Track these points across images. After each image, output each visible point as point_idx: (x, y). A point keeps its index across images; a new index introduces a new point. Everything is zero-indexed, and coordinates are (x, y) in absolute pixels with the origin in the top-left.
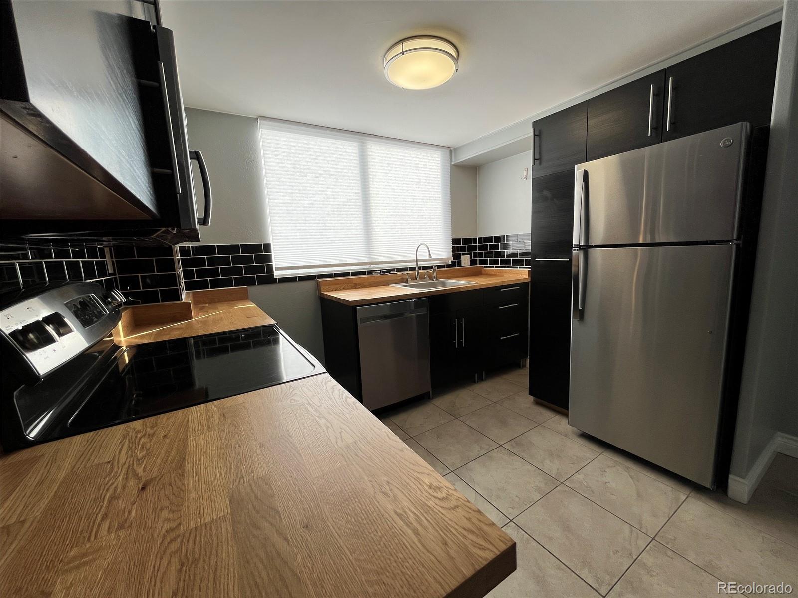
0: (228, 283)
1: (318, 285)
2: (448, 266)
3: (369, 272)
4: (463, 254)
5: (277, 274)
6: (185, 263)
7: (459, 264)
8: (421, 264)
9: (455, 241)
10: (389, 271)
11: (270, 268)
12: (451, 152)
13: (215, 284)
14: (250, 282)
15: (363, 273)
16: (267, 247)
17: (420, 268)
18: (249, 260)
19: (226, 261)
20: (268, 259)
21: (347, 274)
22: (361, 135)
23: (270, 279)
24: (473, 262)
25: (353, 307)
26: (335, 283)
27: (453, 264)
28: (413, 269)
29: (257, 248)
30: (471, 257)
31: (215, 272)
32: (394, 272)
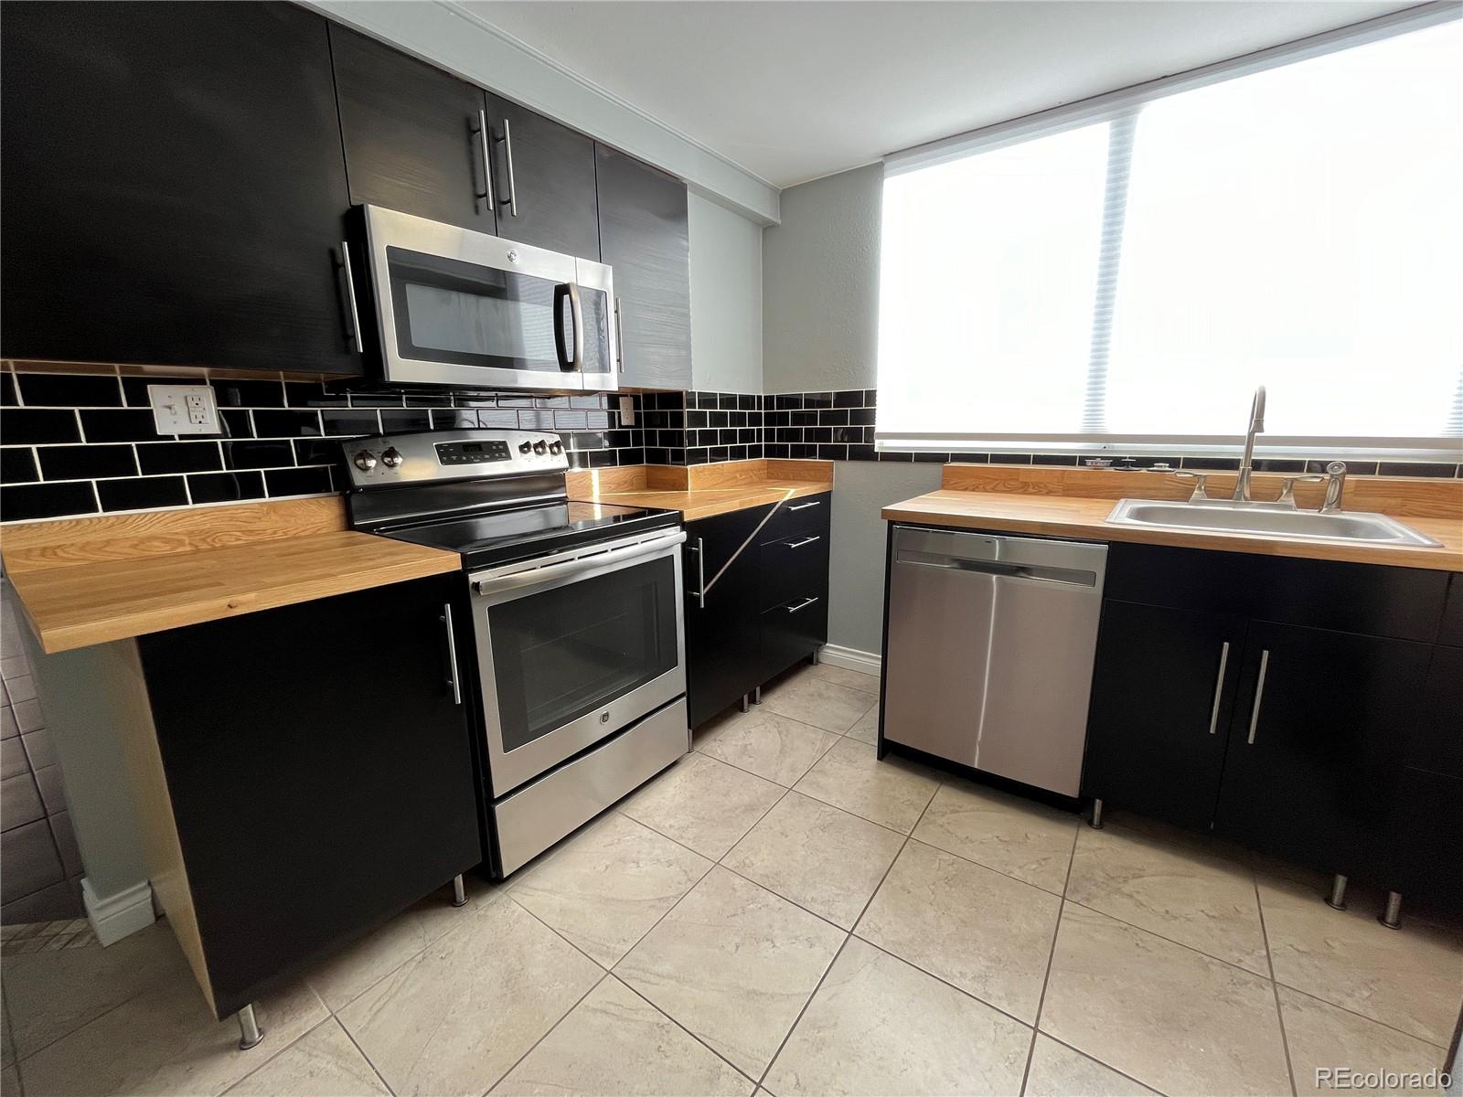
0: (810, 452)
1: (943, 474)
5: (880, 445)
10: (1147, 462)
11: (870, 432)
14: (837, 454)
15: (1068, 461)
16: (871, 396)
17: (1257, 465)
18: (844, 418)
19: (814, 418)
21: (1024, 459)
23: (867, 454)
25: (890, 524)
29: (856, 397)
31: (798, 435)
32: (1165, 467)
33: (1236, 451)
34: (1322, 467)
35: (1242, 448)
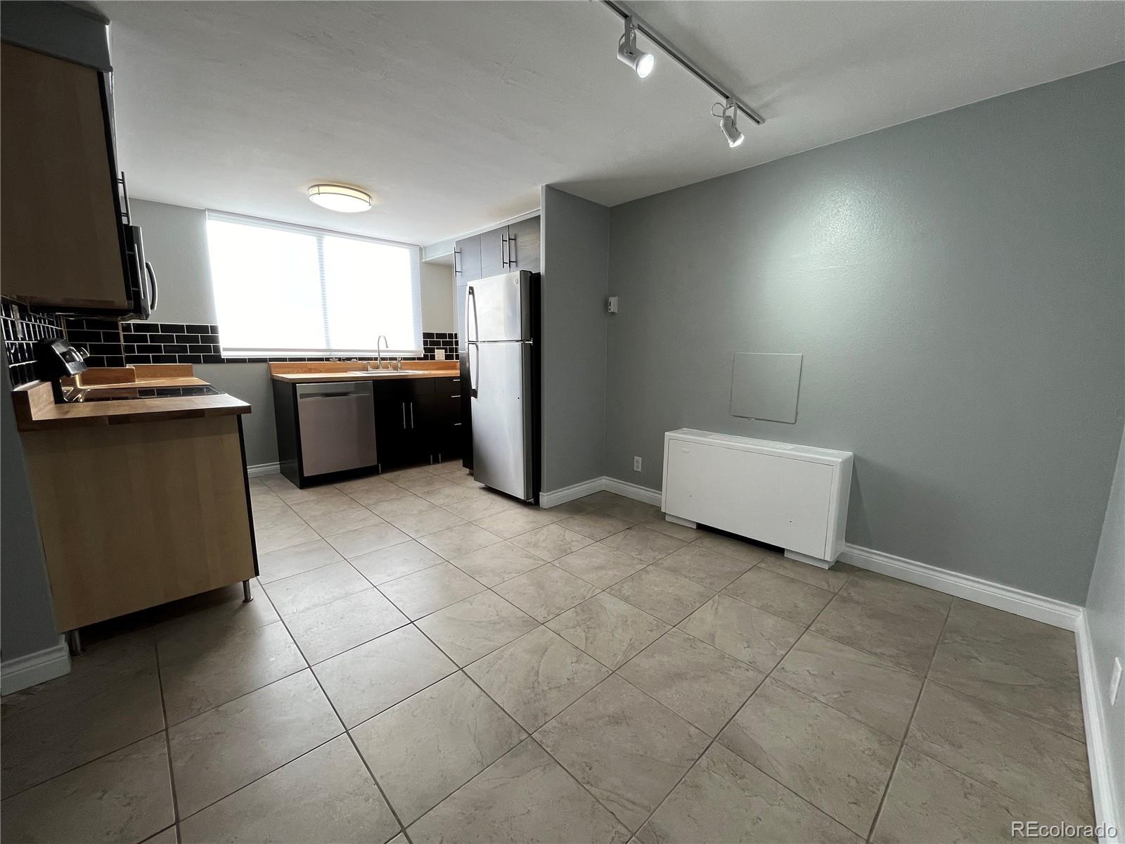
0: (173, 360)
1: (269, 367)
2: (419, 359)
3: (327, 359)
4: (437, 349)
5: (224, 354)
6: (127, 338)
7: (433, 358)
8: (383, 355)
9: (426, 335)
10: (349, 359)
11: (217, 349)
12: (421, 249)
13: (157, 360)
14: (196, 360)
15: (321, 359)
16: (214, 329)
17: (383, 359)
18: (195, 339)
19: (170, 339)
20: (214, 339)
21: (302, 359)
22: (319, 231)
23: (217, 359)
24: (448, 357)
25: (293, 384)
26: (287, 367)
27: (425, 357)
28: (376, 359)
29: (204, 329)
30: (446, 352)
31: (158, 349)
32: (355, 360)
33: (375, 355)
34: (395, 359)
35: (377, 354)
